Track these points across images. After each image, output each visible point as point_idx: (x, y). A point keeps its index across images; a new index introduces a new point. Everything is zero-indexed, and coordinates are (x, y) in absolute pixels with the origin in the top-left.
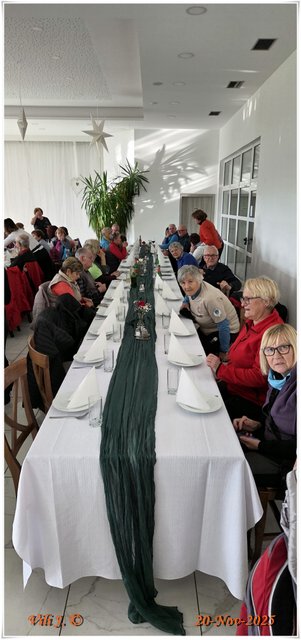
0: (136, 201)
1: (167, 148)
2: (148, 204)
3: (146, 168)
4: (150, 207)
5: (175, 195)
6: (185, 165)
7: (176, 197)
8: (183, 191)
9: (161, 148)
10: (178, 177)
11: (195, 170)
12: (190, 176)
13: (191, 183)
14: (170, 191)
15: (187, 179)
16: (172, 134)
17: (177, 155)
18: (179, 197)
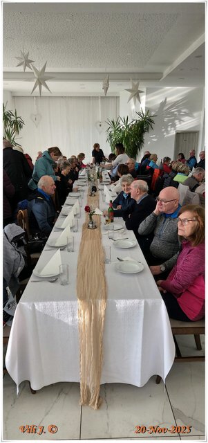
0: (146, 136)
1: (168, 100)
2: (153, 138)
3: (153, 114)
4: (155, 140)
5: (172, 131)
6: (179, 111)
7: (173, 133)
8: (177, 129)
9: (164, 100)
10: (174, 119)
11: (186, 114)
12: (182, 119)
13: (183, 124)
14: (169, 129)
15: (180, 120)
16: (171, 90)
17: (174, 104)
18: (174, 133)
